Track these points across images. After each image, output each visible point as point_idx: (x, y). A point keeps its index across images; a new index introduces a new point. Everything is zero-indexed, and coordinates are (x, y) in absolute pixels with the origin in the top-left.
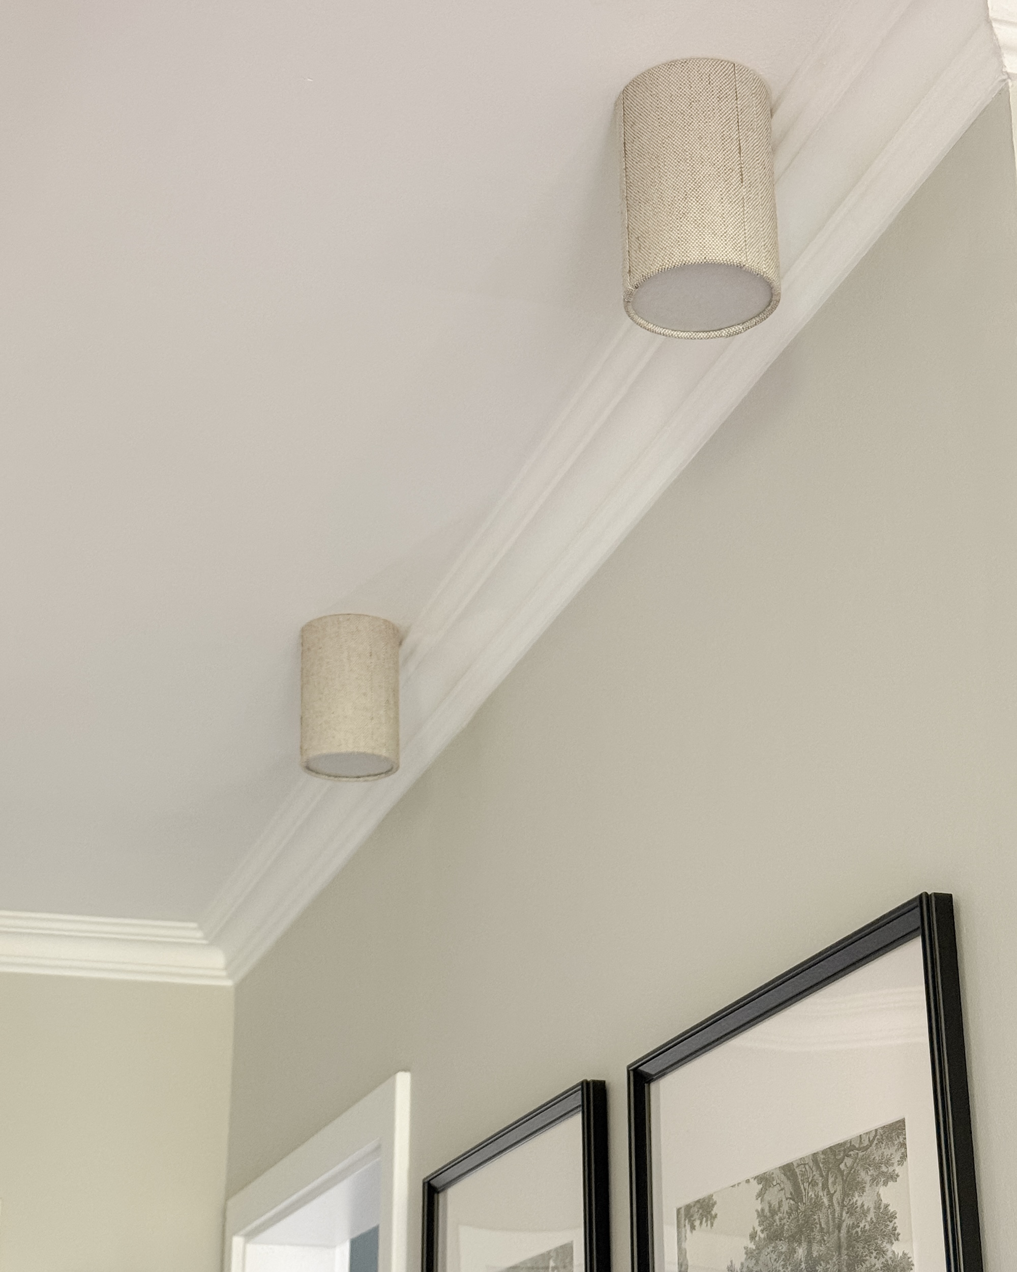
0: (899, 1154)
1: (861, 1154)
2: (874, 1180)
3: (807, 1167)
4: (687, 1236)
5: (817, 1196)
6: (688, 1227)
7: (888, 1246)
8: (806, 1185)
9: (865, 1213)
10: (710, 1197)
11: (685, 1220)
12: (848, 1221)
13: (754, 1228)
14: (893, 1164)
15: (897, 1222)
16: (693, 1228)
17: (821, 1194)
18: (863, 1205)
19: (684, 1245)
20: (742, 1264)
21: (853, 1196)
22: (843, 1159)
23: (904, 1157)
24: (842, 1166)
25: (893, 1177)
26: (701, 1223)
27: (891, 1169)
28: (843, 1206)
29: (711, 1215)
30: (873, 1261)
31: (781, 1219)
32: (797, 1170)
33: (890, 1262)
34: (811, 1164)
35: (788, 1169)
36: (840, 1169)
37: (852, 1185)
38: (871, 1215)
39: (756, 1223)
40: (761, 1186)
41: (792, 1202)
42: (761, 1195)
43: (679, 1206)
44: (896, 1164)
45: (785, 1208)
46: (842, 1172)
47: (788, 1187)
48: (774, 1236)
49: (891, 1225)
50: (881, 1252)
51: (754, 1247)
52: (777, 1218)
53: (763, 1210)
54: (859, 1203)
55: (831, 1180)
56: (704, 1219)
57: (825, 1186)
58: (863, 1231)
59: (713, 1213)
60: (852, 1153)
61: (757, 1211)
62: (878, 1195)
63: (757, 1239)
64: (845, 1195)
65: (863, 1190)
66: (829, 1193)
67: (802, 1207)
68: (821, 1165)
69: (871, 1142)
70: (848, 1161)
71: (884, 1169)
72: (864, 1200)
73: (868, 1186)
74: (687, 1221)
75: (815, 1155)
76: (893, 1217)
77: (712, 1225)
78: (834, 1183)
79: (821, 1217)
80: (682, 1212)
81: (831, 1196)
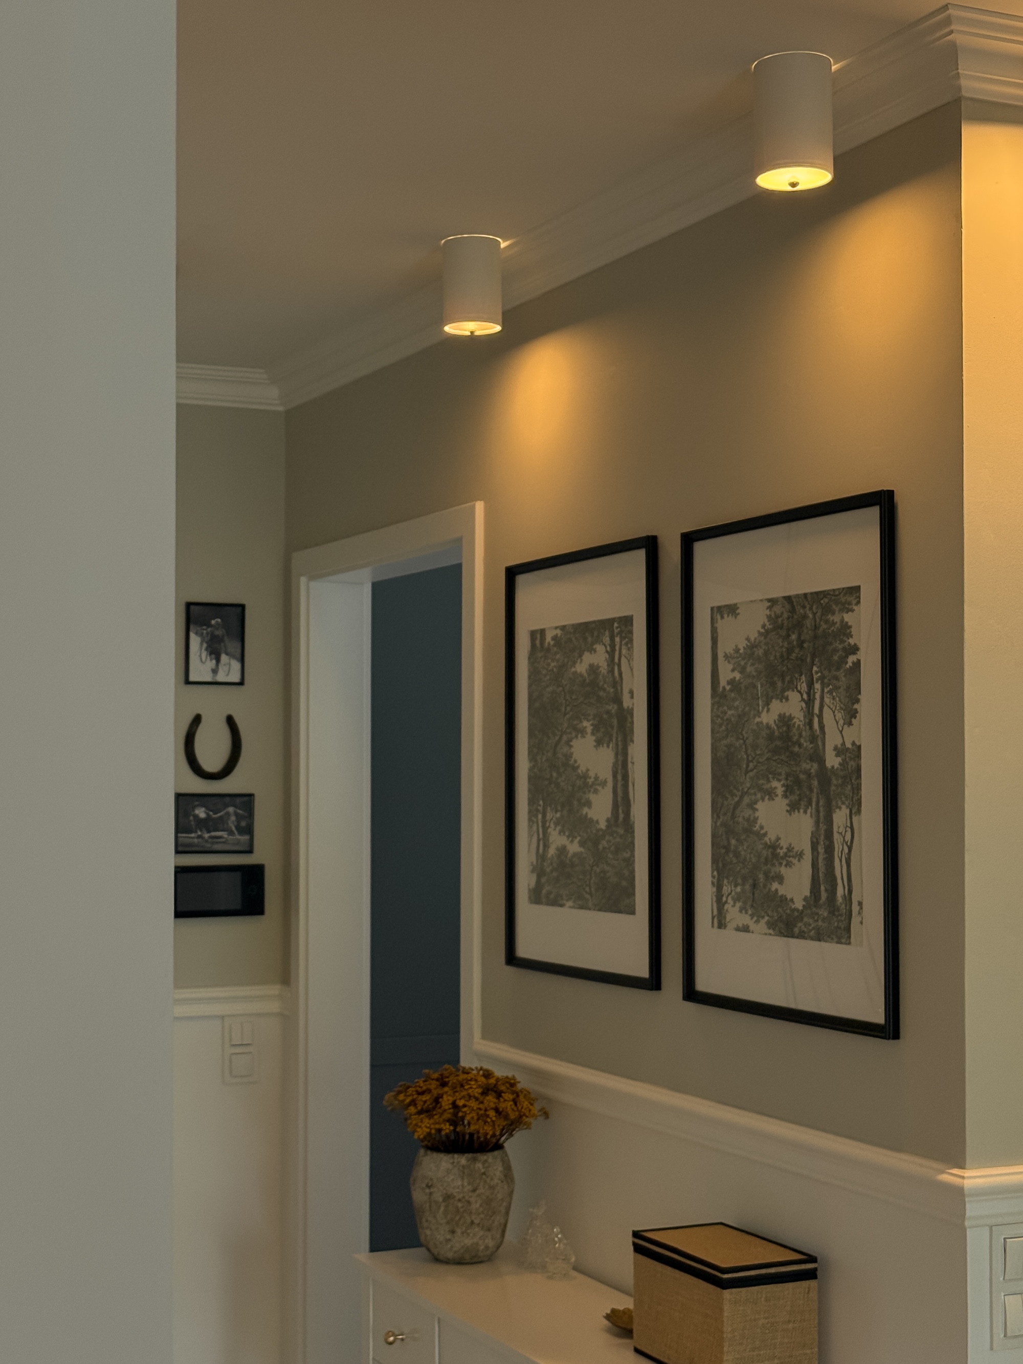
0: (856, 601)
1: (833, 598)
2: (841, 610)
3: (800, 599)
4: (718, 621)
5: (805, 613)
6: (719, 617)
7: (846, 639)
8: (799, 607)
9: (834, 624)
10: (735, 605)
11: (717, 613)
12: (824, 626)
13: (764, 622)
14: (852, 605)
15: (852, 630)
16: (722, 617)
17: (808, 612)
18: (833, 620)
19: (715, 625)
20: (755, 639)
21: (828, 615)
22: (822, 599)
23: (858, 602)
24: (822, 602)
25: (852, 611)
26: (728, 616)
27: (850, 607)
28: (821, 620)
29: (735, 613)
30: (837, 645)
31: (782, 621)
32: (794, 600)
33: (847, 646)
34: (803, 598)
35: (788, 599)
36: (820, 603)
37: (827, 610)
38: (838, 625)
39: (766, 621)
40: (769, 604)
41: (789, 614)
42: (769, 608)
43: (712, 605)
44: (854, 604)
45: (785, 615)
46: (822, 604)
47: (788, 606)
48: (777, 627)
49: (848, 631)
50: (842, 641)
51: (764, 631)
52: (780, 620)
53: (771, 615)
54: (831, 619)
55: (814, 607)
56: (730, 615)
57: (811, 609)
58: (833, 631)
59: (737, 612)
60: (828, 596)
61: (767, 615)
62: (843, 617)
63: (766, 628)
64: (822, 614)
65: (833, 614)
66: (813, 612)
67: (795, 617)
68: (809, 599)
69: (840, 594)
70: (826, 600)
71: (847, 606)
72: (836, 618)
73: (837, 612)
74: (718, 614)
75: (805, 595)
76: (850, 627)
77: (736, 617)
78: (817, 608)
79: (808, 623)
80: (715, 610)
81: (814, 614)
